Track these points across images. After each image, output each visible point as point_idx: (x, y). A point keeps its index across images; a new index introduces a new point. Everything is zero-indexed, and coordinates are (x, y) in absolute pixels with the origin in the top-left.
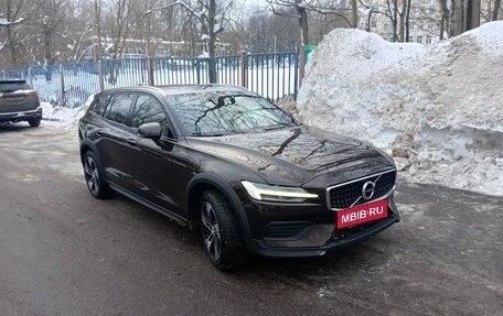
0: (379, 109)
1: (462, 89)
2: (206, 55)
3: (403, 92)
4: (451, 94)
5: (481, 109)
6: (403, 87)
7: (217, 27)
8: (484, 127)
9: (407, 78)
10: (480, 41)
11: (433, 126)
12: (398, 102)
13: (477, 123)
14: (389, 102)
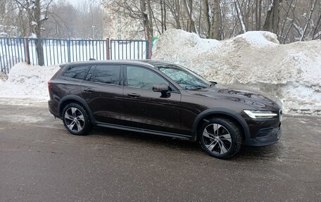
0: (205, 74)
1: (249, 64)
2: (34, 36)
3: (217, 65)
4: (246, 66)
5: (263, 73)
6: (217, 62)
7: (42, 17)
8: (268, 82)
9: (218, 58)
10: (248, 40)
11: (241, 82)
12: (215, 70)
13: (264, 80)
14: (210, 70)
